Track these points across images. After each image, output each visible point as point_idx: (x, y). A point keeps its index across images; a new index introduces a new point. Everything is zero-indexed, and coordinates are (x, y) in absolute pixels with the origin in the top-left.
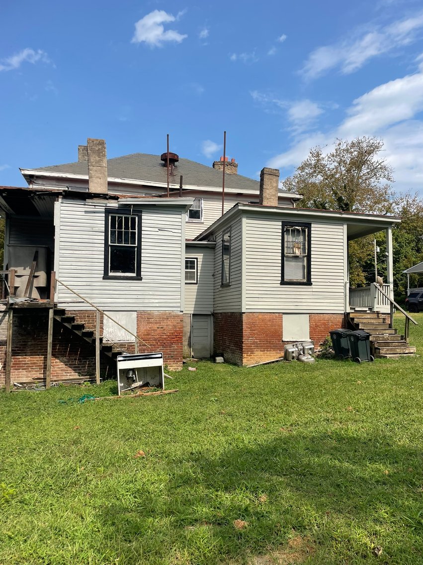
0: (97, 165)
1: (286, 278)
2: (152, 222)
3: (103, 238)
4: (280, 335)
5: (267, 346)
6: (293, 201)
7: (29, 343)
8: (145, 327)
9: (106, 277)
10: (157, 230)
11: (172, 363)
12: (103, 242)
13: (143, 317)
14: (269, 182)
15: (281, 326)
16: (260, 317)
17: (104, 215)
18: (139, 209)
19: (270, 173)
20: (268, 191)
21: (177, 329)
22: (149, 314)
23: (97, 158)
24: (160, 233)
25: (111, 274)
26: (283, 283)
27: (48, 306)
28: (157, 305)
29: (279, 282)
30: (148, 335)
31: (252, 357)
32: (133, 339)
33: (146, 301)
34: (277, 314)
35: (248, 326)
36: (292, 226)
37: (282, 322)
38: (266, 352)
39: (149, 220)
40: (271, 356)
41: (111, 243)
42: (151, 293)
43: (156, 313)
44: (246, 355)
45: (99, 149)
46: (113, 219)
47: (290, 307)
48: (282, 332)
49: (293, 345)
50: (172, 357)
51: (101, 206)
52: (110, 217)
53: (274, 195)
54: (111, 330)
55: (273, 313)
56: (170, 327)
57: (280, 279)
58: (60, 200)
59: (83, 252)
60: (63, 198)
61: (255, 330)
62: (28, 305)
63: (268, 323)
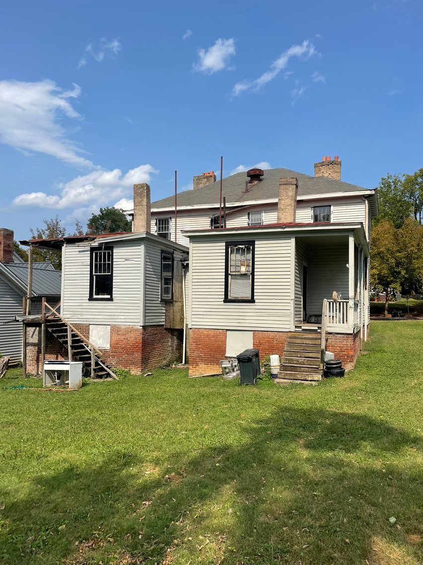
0: (140, 204)
2: (120, 254)
3: (89, 270)
4: (224, 351)
5: (210, 360)
6: (364, 199)
8: (115, 338)
9: (91, 299)
10: (124, 260)
11: (133, 368)
12: (89, 273)
13: (115, 330)
14: (285, 193)
15: (224, 342)
16: (205, 332)
17: (89, 252)
18: (109, 247)
19: (285, 183)
20: (283, 201)
21: (138, 341)
22: (118, 328)
23: (140, 199)
24: (127, 262)
25: (95, 296)
26: (227, 300)
27: (40, 322)
28: (124, 320)
29: (222, 300)
30: (117, 344)
31: (197, 369)
32: (108, 347)
33: (116, 317)
34: (221, 331)
35: (193, 340)
36: (236, 246)
37: (226, 338)
38: (209, 365)
39: (118, 252)
40: (214, 369)
41: (95, 273)
42: (119, 311)
43: (123, 327)
44: (191, 366)
45: (141, 192)
46: (96, 254)
47: (233, 324)
48: (225, 348)
49: (229, 361)
50: (133, 363)
51: (86, 246)
52: (94, 254)
53: (289, 205)
54: (94, 339)
55: (217, 329)
56: (133, 339)
57: (223, 297)
58: (65, 245)
59: (78, 281)
61: (200, 345)
63: (212, 339)
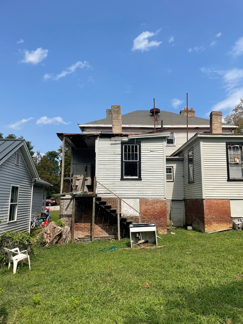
0: (116, 119)
1: (231, 177)
2: (147, 147)
3: (120, 157)
4: (229, 213)
5: (220, 220)
6: (232, 130)
7: (83, 216)
8: (144, 208)
9: (122, 179)
10: (149, 151)
11: (161, 229)
12: (120, 160)
13: (143, 201)
14: (216, 120)
15: (229, 207)
16: (215, 202)
17: (120, 145)
18: (139, 141)
19: (216, 114)
20: (215, 125)
21: (163, 209)
22: (146, 200)
23: (116, 115)
24: (151, 153)
25: (125, 177)
26: (229, 180)
27: (92, 196)
28: (151, 194)
29: (226, 180)
30: (146, 212)
31: (211, 227)
32: (138, 214)
33: (145, 192)
34: (226, 200)
35: (207, 207)
36: (233, 145)
37: (230, 205)
38: (220, 224)
39: (145, 147)
40: (223, 226)
41: (124, 160)
42: (147, 187)
43: (150, 199)
44: (207, 225)
45: (117, 110)
46: (126, 147)
47: (235, 195)
48: (230, 211)
49: (238, 220)
50: (161, 225)
51: (119, 140)
52: (124, 146)
53: (219, 127)
54: (125, 209)
55: (224, 199)
56: (159, 208)
57: (227, 178)
58: (98, 139)
59: (110, 166)
60: (99, 138)
61: (212, 210)
62: (82, 195)
63: (220, 206)
